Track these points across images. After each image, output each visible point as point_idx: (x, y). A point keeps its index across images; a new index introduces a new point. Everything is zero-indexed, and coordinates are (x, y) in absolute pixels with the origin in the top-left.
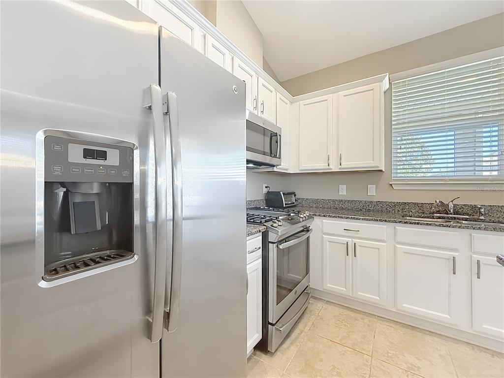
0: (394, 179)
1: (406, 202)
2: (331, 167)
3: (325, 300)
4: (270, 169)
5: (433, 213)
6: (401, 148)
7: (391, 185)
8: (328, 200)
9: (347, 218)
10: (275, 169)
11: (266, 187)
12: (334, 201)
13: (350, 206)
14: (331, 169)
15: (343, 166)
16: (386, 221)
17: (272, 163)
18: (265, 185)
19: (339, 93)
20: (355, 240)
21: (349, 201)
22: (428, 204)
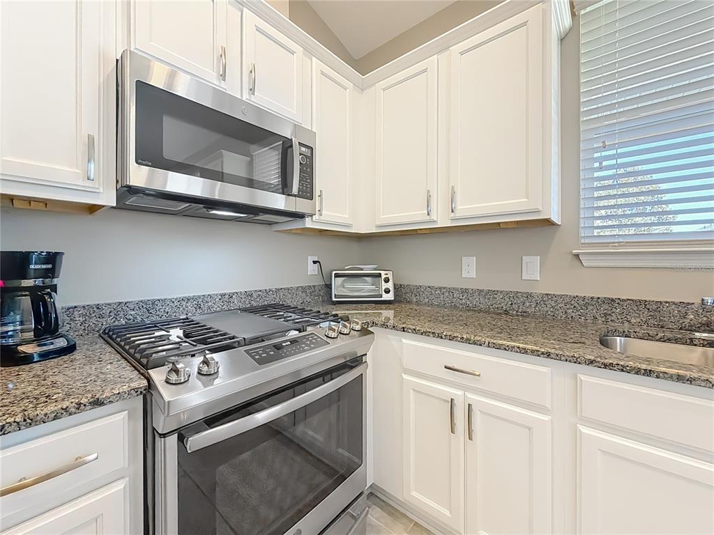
0: (587, 241)
1: (614, 297)
2: (434, 217)
3: (411, 521)
4: (297, 225)
5: (692, 329)
6: (601, 169)
7: (577, 256)
8: (440, 288)
9: (452, 338)
10: (308, 223)
11: (315, 262)
12: (450, 291)
13: (484, 303)
14: (434, 222)
15: (458, 214)
16: (548, 355)
17: (300, 209)
18: (311, 259)
19: (451, 48)
20: (472, 397)
21: (481, 291)
22: (674, 303)
